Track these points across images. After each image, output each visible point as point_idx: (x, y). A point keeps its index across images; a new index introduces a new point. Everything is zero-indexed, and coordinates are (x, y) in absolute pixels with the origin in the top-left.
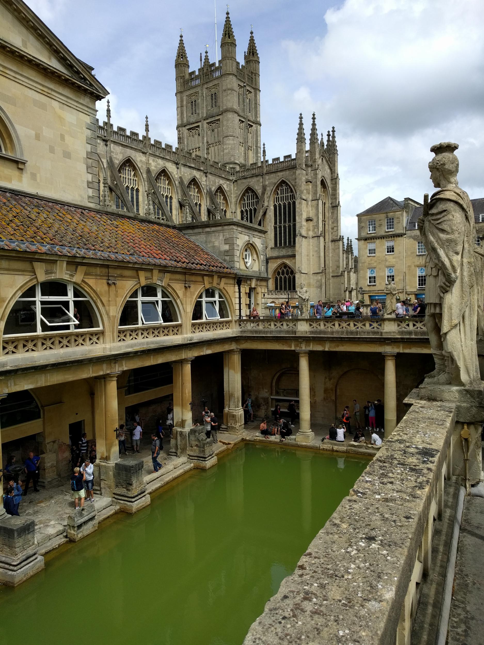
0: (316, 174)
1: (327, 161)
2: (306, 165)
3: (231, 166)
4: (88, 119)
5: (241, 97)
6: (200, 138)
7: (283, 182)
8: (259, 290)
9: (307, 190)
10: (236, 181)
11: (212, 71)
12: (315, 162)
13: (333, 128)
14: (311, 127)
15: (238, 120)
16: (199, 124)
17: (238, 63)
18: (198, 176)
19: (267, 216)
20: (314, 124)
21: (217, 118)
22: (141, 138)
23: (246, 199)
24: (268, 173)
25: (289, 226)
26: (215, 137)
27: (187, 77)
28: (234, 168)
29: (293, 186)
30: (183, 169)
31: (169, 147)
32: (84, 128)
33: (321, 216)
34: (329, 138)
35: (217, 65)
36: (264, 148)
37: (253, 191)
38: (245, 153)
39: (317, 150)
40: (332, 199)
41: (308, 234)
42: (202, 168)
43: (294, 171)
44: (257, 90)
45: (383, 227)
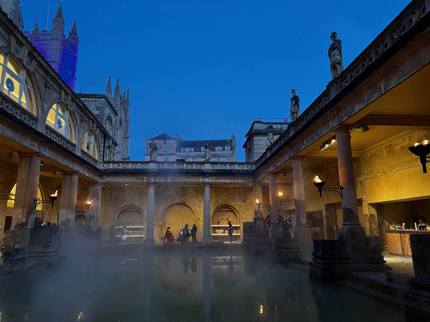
1: (123, 109)
11: (44, 35)
12: (117, 106)
20: (118, 84)
40: (125, 133)
45: (162, 149)
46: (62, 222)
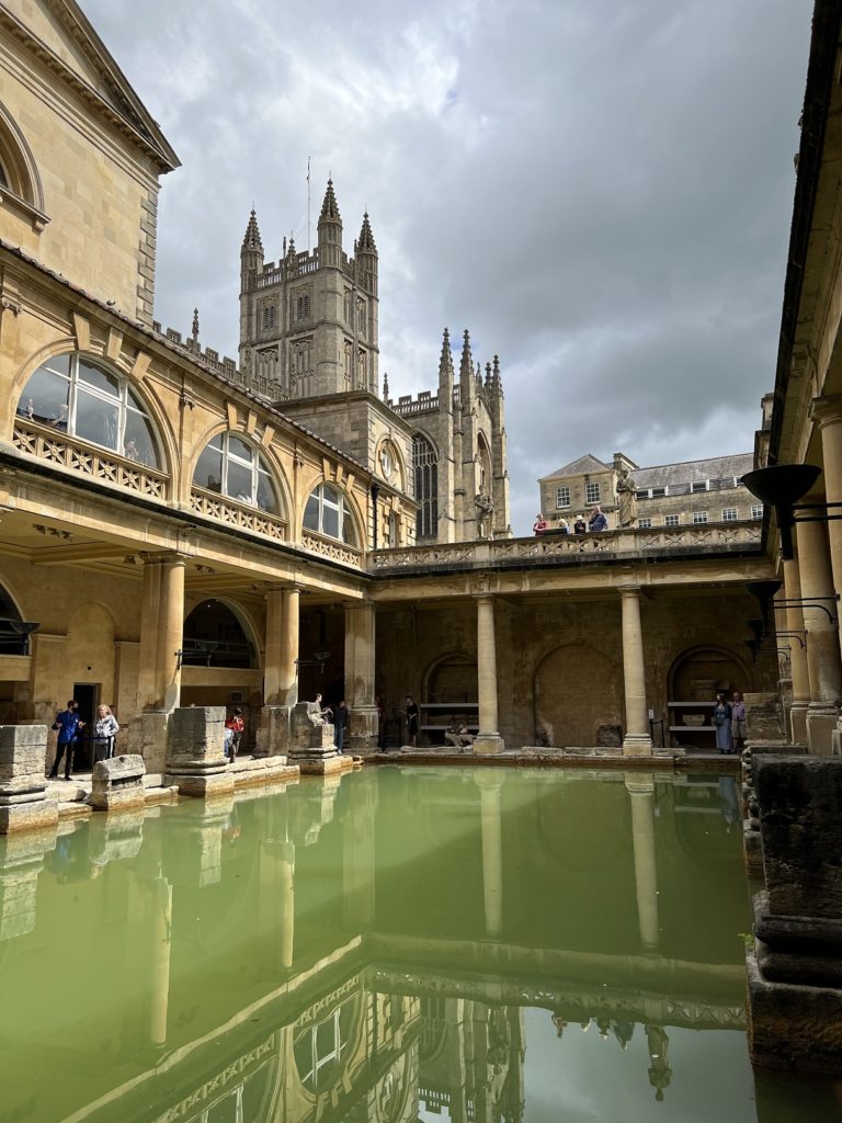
0: (471, 422)
1: (487, 407)
2: (454, 407)
4: (145, 195)
5: (348, 305)
6: (279, 365)
7: (417, 434)
8: (404, 519)
9: (455, 446)
11: (303, 264)
12: (469, 403)
13: (496, 357)
14: (462, 350)
15: (343, 340)
16: (279, 343)
17: (345, 256)
20: (466, 346)
21: (307, 334)
22: (184, 341)
25: (427, 504)
26: (303, 363)
27: (260, 271)
29: (433, 440)
31: (229, 362)
32: (139, 206)
34: (489, 373)
35: (311, 254)
36: (386, 381)
40: (494, 466)
41: (456, 515)
43: (436, 416)
44: (373, 298)
45: (581, 498)
46: (270, 697)
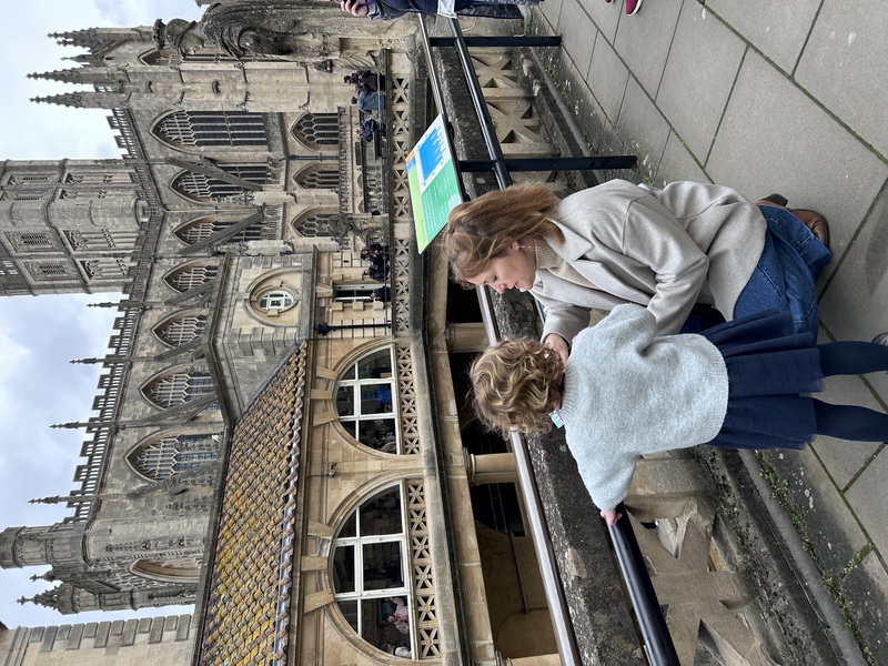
0: (135, 73)
1: (111, 49)
2: (121, 91)
3: (141, 214)
4: (36, 647)
5: (20, 195)
6: (102, 259)
7: (157, 130)
8: (336, 275)
9: (165, 92)
10: (164, 206)
12: (112, 75)
13: (50, 35)
14: (51, 81)
15: (62, 201)
16: (78, 260)
18: (163, 272)
19: (217, 157)
20: (47, 76)
21: (63, 235)
22: (107, 371)
23: (192, 190)
24: (143, 154)
25: (231, 120)
26: (96, 238)
28: (144, 210)
29: (161, 114)
30: (152, 299)
32: (52, 655)
33: (210, 66)
34: (70, 43)
37: (179, 179)
38: (117, 188)
39: (92, 70)
41: (241, 91)
42: (149, 266)
43: (134, 112)
44: (6, 166)
